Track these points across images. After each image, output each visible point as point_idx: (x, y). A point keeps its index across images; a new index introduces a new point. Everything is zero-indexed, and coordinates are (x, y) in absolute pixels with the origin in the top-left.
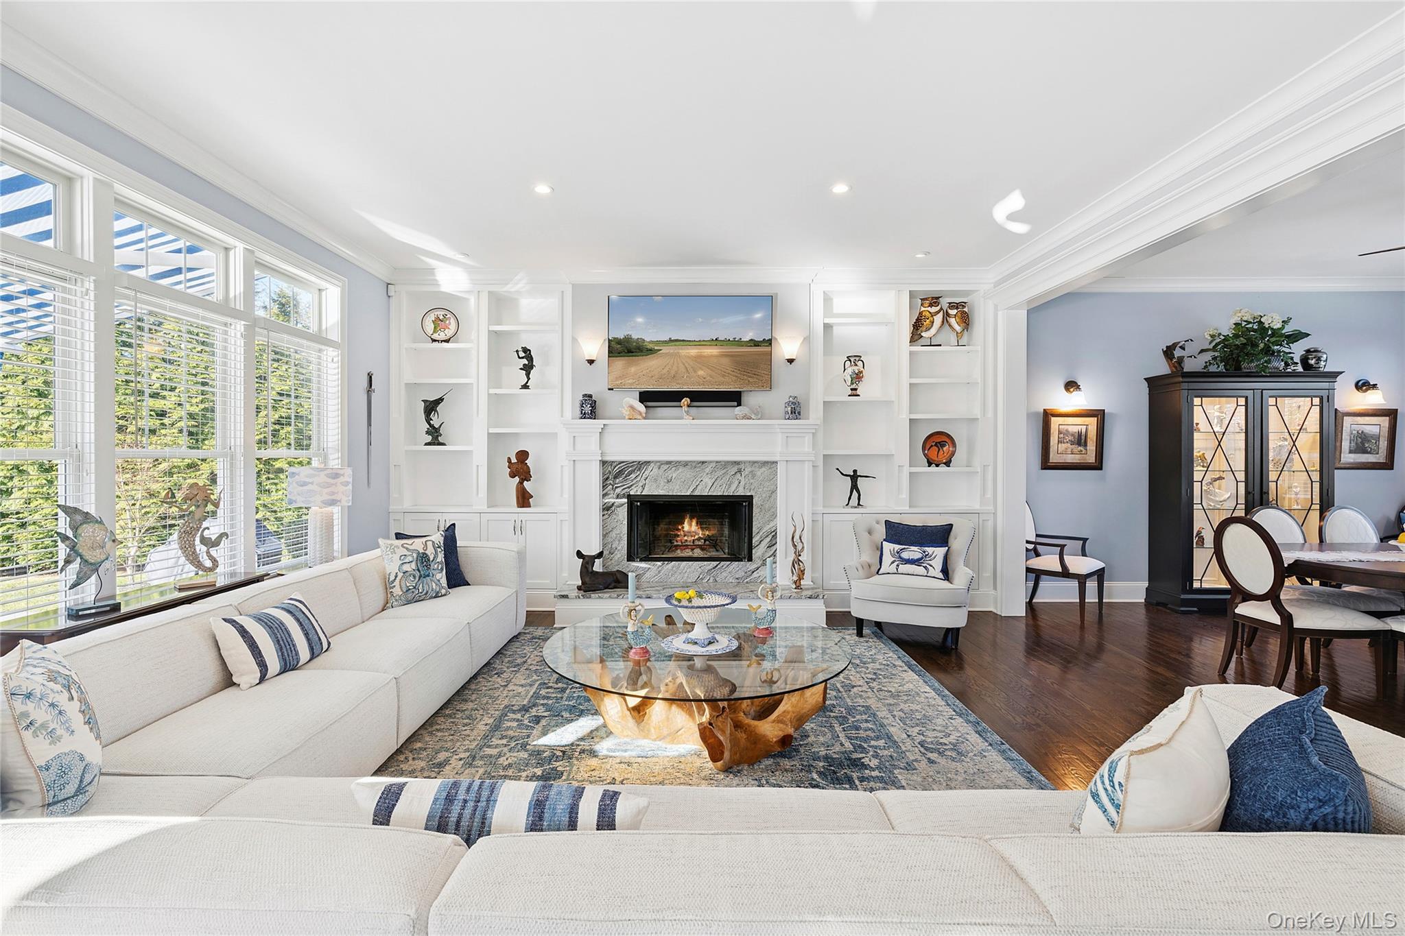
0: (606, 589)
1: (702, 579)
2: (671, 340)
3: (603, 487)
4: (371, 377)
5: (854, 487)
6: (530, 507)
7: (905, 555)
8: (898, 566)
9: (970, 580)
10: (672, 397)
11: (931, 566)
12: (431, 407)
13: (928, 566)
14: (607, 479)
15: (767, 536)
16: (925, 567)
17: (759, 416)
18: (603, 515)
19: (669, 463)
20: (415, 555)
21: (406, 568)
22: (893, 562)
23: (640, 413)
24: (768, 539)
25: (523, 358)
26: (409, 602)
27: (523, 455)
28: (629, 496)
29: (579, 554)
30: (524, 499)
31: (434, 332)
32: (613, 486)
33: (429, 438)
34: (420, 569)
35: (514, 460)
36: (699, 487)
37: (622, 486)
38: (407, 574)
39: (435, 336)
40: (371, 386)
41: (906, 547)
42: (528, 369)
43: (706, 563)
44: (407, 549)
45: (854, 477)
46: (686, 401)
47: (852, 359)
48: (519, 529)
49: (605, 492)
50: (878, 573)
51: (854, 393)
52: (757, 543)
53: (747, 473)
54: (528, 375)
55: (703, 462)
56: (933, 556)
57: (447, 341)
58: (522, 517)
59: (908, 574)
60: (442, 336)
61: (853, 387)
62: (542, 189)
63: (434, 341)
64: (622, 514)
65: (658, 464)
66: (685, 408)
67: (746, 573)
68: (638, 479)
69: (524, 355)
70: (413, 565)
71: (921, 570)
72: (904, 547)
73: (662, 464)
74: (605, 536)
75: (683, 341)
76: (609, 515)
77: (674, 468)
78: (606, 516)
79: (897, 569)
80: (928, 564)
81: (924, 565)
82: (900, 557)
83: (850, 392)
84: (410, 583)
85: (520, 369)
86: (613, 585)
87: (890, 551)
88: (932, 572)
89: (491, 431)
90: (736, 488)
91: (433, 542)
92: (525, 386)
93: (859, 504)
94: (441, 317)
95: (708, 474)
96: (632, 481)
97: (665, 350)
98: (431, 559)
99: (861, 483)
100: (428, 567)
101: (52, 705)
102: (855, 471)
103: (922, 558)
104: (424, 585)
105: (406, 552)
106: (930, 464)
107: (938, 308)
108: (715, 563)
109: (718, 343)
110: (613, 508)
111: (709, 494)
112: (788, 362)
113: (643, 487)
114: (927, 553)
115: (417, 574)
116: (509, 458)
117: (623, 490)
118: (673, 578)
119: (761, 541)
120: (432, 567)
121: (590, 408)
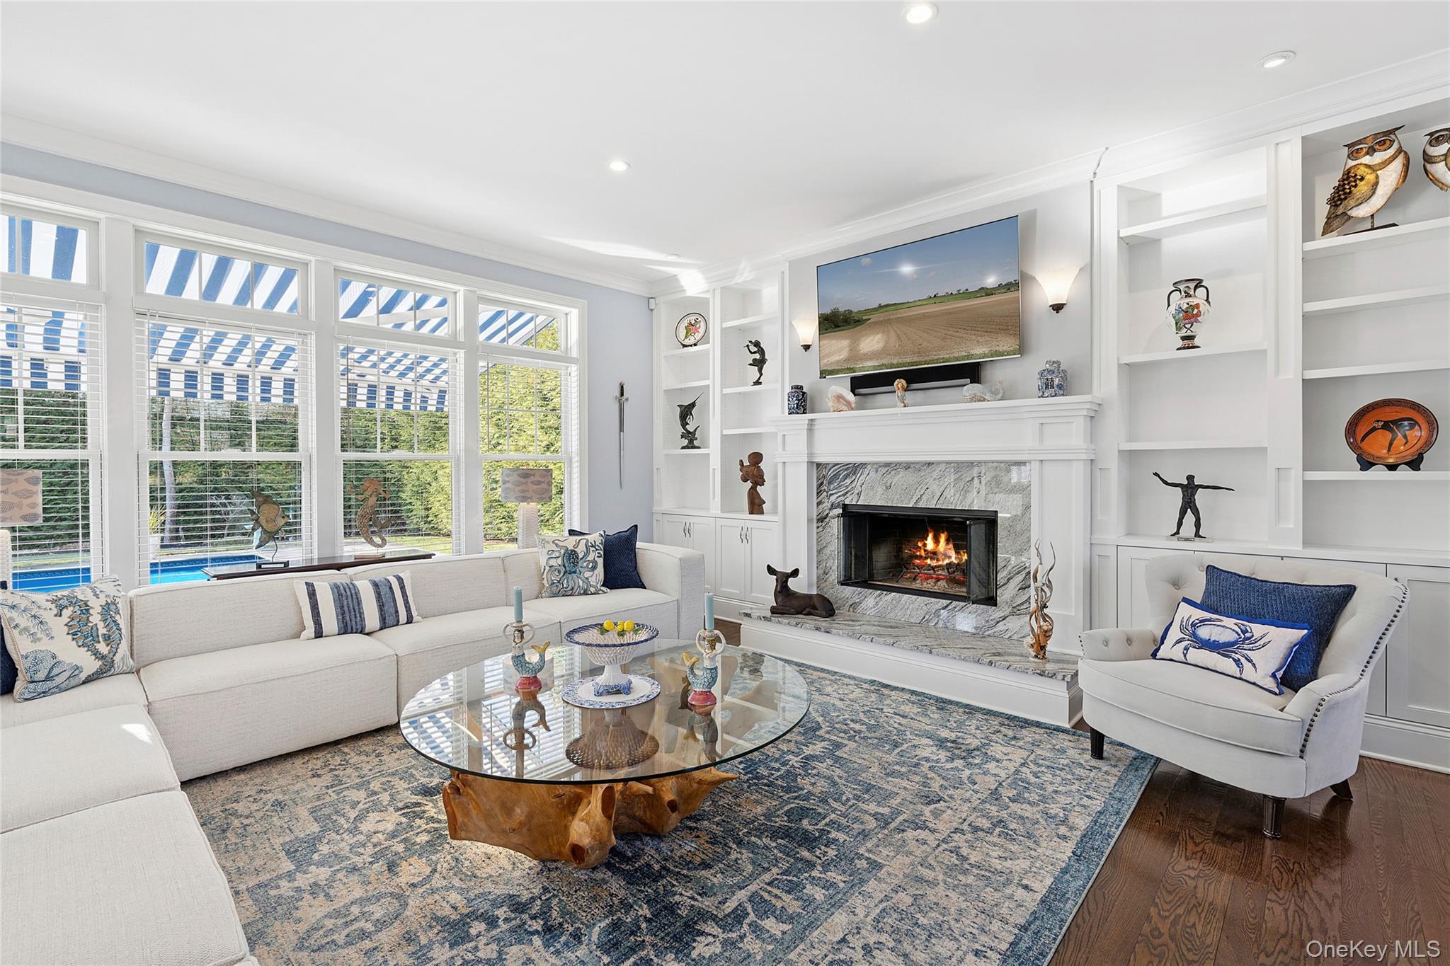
0: (798, 613)
1: (928, 621)
2: (881, 307)
3: (818, 493)
4: (622, 387)
5: (1189, 504)
6: (763, 513)
7: (1204, 632)
8: (1186, 649)
9: (1316, 706)
10: (883, 380)
11: (1250, 661)
12: (686, 412)
13: (1243, 660)
14: (822, 483)
15: (1019, 572)
16: (1237, 662)
17: (999, 397)
18: (818, 527)
19: (888, 465)
20: (562, 551)
21: (553, 562)
22: (1179, 642)
23: (848, 403)
24: (1021, 577)
25: (755, 352)
26: (555, 595)
27: (756, 458)
28: (845, 507)
29: (771, 570)
30: (756, 505)
31: (686, 337)
32: (827, 492)
33: (686, 442)
34: (566, 565)
35: (746, 463)
36: (924, 498)
37: (836, 493)
38: (553, 568)
39: (687, 342)
40: (622, 394)
41: (1215, 616)
42: (760, 363)
43: (933, 599)
44: (557, 545)
45: (1190, 488)
46: (900, 383)
47: (1182, 287)
48: (745, 537)
49: (819, 499)
50: (1154, 655)
51: (1188, 342)
52: (1003, 581)
53: (988, 479)
54: (760, 370)
55: (929, 464)
56: (1261, 642)
57: (695, 345)
58: (749, 524)
59: (1208, 669)
60: (691, 340)
61: (1183, 332)
62: (618, 166)
63: (684, 346)
64: (835, 527)
65: (876, 466)
66: (899, 393)
67: (987, 622)
68: (854, 485)
69: (756, 349)
70: (559, 561)
71: (1227, 665)
72: (1209, 615)
73: (880, 467)
74: (819, 552)
75: (895, 304)
76: (824, 528)
77: (893, 472)
78: (821, 529)
79: (1185, 656)
80: (1244, 656)
81: (1236, 656)
82: (1194, 635)
83: (1180, 343)
84: (555, 577)
85: (750, 365)
86: (808, 610)
87: (1182, 621)
88: (1249, 672)
89: (726, 432)
90: (976, 501)
91: (588, 541)
92: (758, 383)
93: (1197, 535)
94: (693, 322)
95: (935, 479)
96: (847, 487)
97: (874, 318)
98: (580, 557)
99: (1201, 497)
100: (575, 564)
101: (35, 617)
102: (1190, 478)
103: (1235, 643)
104: (569, 581)
105: (555, 548)
106: (1366, 464)
107: (1391, 152)
108: (946, 602)
109: (939, 300)
110: (827, 520)
111: (938, 507)
112: (1054, 310)
113: (859, 495)
114: (1248, 635)
115: (563, 570)
116: (741, 461)
117: (838, 497)
118: (892, 614)
119: (1009, 579)
120: (580, 565)
121: (801, 401)
